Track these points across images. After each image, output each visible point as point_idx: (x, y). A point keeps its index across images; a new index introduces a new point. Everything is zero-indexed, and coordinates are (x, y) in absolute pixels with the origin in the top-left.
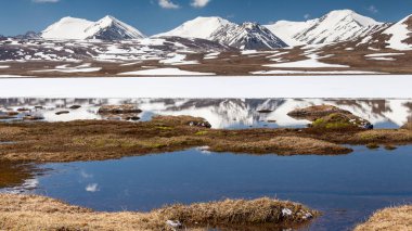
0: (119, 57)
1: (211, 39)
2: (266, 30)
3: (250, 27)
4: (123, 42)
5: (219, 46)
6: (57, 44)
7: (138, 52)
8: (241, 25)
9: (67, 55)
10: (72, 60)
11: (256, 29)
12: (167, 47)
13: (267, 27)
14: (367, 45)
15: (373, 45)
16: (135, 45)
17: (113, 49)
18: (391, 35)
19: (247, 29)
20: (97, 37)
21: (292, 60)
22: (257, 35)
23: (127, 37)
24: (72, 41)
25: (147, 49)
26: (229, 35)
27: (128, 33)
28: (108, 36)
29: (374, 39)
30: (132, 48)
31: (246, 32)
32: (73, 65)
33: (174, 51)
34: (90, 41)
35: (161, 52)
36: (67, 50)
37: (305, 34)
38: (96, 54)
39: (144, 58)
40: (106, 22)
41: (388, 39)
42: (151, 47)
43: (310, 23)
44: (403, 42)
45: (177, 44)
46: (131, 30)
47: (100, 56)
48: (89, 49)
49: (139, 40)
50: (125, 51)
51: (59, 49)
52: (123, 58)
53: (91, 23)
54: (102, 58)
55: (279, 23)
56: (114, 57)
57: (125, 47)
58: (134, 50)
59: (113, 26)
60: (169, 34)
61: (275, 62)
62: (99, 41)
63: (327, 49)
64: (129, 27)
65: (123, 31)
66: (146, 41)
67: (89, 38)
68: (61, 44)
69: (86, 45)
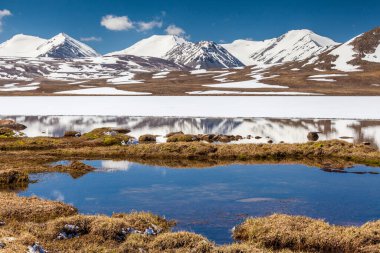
0: (71, 76)
1: (166, 58)
2: (223, 49)
3: (206, 46)
4: (75, 60)
5: (174, 65)
6: (8, 62)
7: (91, 70)
8: (197, 44)
9: (18, 73)
10: (22, 78)
11: (213, 48)
12: (120, 66)
13: (224, 46)
14: (313, 66)
15: (319, 66)
16: (88, 63)
17: (65, 67)
18: (337, 56)
19: (203, 48)
20: (50, 55)
21: (236, 80)
22: (213, 54)
23: (80, 55)
24: (23, 59)
25: (100, 68)
26: (184, 54)
27: (81, 51)
28: (60, 53)
29: (320, 60)
30: (84, 66)
31: (202, 51)
32: (22, 83)
33: (126, 70)
34: (42, 59)
35: (114, 71)
36: (18, 69)
37: (262, 54)
38: (47, 72)
39: (96, 77)
40: (59, 39)
41: (334, 60)
42: (104, 65)
43: (268, 43)
44: (348, 63)
45: (131, 63)
46: (84, 48)
47: (51, 75)
48: (40, 68)
49: (92, 58)
50: (77, 70)
51: (9, 67)
52: (75, 77)
53: (44, 41)
54: (53, 76)
55: (236, 42)
56: (65, 75)
57: (78, 65)
58: (86, 69)
59: (66, 44)
60: (122, 53)
61: (219, 82)
62: (50, 59)
63: (274, 70)
64: (83, 45)
65: (76, 49)
66: (99, 60)
67: (41, 56)
68: (12, 62)
69: (37, 64)
